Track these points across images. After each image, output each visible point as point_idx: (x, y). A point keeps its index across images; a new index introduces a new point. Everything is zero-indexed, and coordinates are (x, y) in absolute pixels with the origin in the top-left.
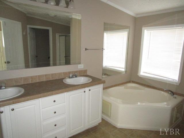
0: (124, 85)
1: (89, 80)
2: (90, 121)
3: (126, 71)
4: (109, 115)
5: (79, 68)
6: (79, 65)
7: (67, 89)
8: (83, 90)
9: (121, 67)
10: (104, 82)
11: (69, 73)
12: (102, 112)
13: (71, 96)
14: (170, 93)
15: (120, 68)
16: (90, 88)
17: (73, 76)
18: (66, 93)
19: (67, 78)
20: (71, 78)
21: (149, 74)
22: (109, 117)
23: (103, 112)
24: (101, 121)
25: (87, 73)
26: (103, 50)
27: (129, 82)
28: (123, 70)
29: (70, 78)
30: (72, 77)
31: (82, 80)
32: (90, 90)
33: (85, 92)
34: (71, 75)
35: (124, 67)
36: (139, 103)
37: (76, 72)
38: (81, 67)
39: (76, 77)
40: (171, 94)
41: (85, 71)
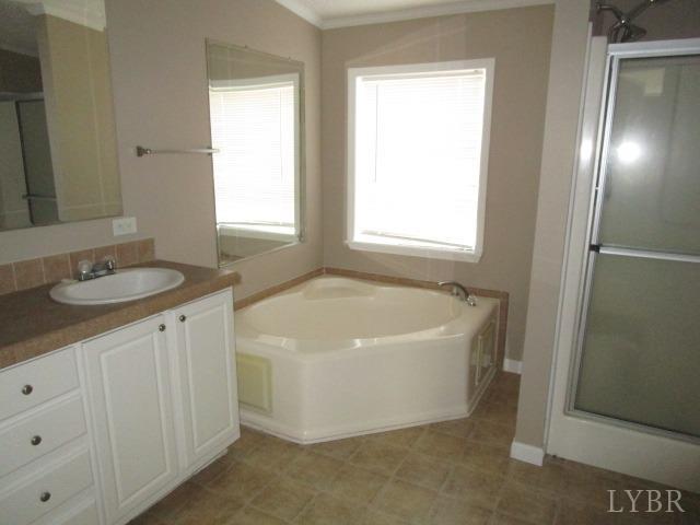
0: (302, 285)
1: (172, 280)
2: (196, 444)
3: (301, 236)
4: (266, 406)
5: (117, 232)
6: (116, 222)
7: (83, 326)
8: (153, 322)
9: (281, 222)
10: (234, 280)
11: (76, 258)
12: (240, 402)
13: (103, 356)
14: (455, 291)
15: (277, 225)
16: (185, 309)
17: (93, 271)
18: (77, 345)
19: (65, 281)
20: (88, 278)
21: (382, 235)
22: (267, 412)
23: (242, 403)
24: (238, 436)
25: (153, 252)
26: (210, 154)
27: (319, 273)
28: (291, 231)
29: (79, 277)
30: (93, 275)
31: (138, 283)
32: (183, 319)
33: (163, 328)
34: (85, 266)
35: (293, 222)
36: (358, 343)
37: (107, 250)
38: (125, 228)
39: (110, 271)
40: (458, 294)
41: (147, 246)
